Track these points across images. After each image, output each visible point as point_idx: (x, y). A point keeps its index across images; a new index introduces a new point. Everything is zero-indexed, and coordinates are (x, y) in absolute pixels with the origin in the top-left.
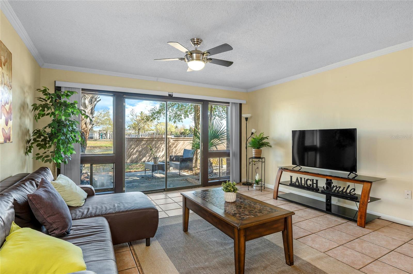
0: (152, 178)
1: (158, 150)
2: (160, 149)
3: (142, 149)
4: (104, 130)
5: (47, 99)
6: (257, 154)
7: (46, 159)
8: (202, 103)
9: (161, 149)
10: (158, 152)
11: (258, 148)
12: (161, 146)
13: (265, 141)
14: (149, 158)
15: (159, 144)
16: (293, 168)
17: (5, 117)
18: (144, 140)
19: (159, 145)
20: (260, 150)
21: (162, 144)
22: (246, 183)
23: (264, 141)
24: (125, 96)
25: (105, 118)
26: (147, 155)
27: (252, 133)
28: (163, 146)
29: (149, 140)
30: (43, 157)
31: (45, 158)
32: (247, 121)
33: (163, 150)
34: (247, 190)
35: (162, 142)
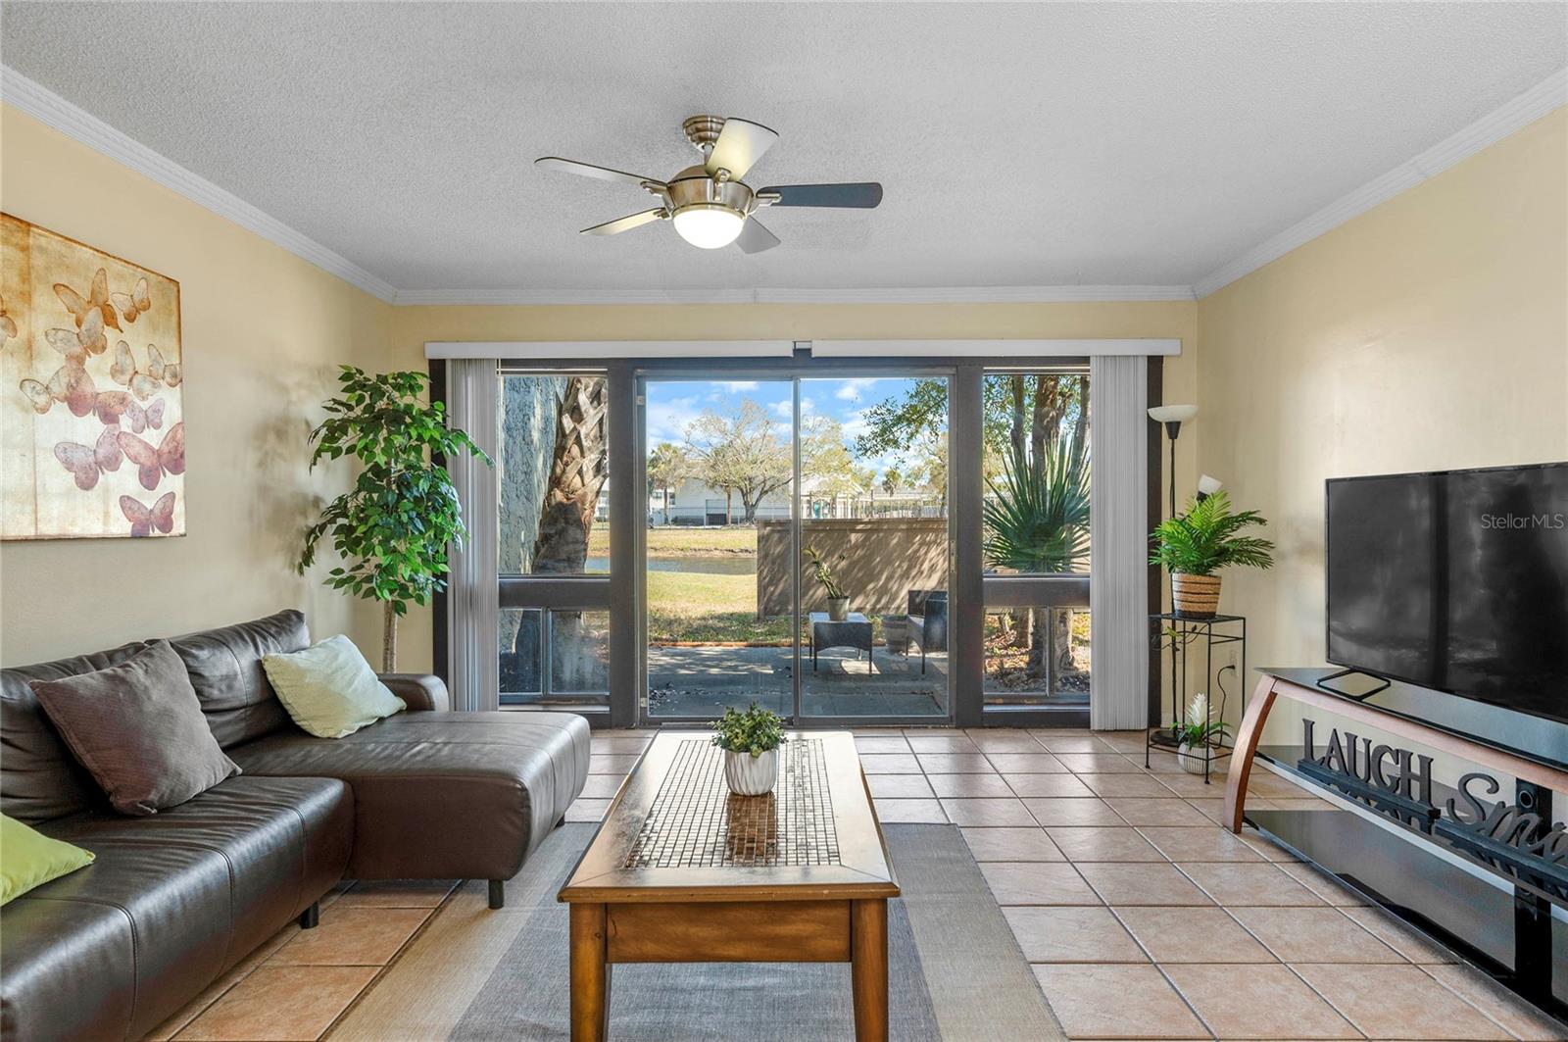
0: (815, 673)
1: (910, 568)
2: (922, 565)
3: (852, 565)
4: (825, 493)
5: (353, 403)
6: (1190, 597)
7: (365, 586)
8: (953, 371)
9: (926, 566)
10: (913, 578)
11: (1201, 569)
12: (926, 553)
13: (1249, 532)
14: (878, 601)
15: (915, 547)
16: (1320, 681)
17: (137, 467)
18: (860, 527)
19: (918, 550)
20: (1212, 580)
21: (929, 544)
22: (1171, 736)
23: (1238, 534)
24: (639, 370)
25: (826, 447)
26: (871, 586)
27: (1202, 497)
28: (933, 553)
29: (875, 527)
30: (358, 579)
31: (364, 584)
32: (1176, 437)
33: (932, 569)
34: (1142, 767)
35: (931, 537)
